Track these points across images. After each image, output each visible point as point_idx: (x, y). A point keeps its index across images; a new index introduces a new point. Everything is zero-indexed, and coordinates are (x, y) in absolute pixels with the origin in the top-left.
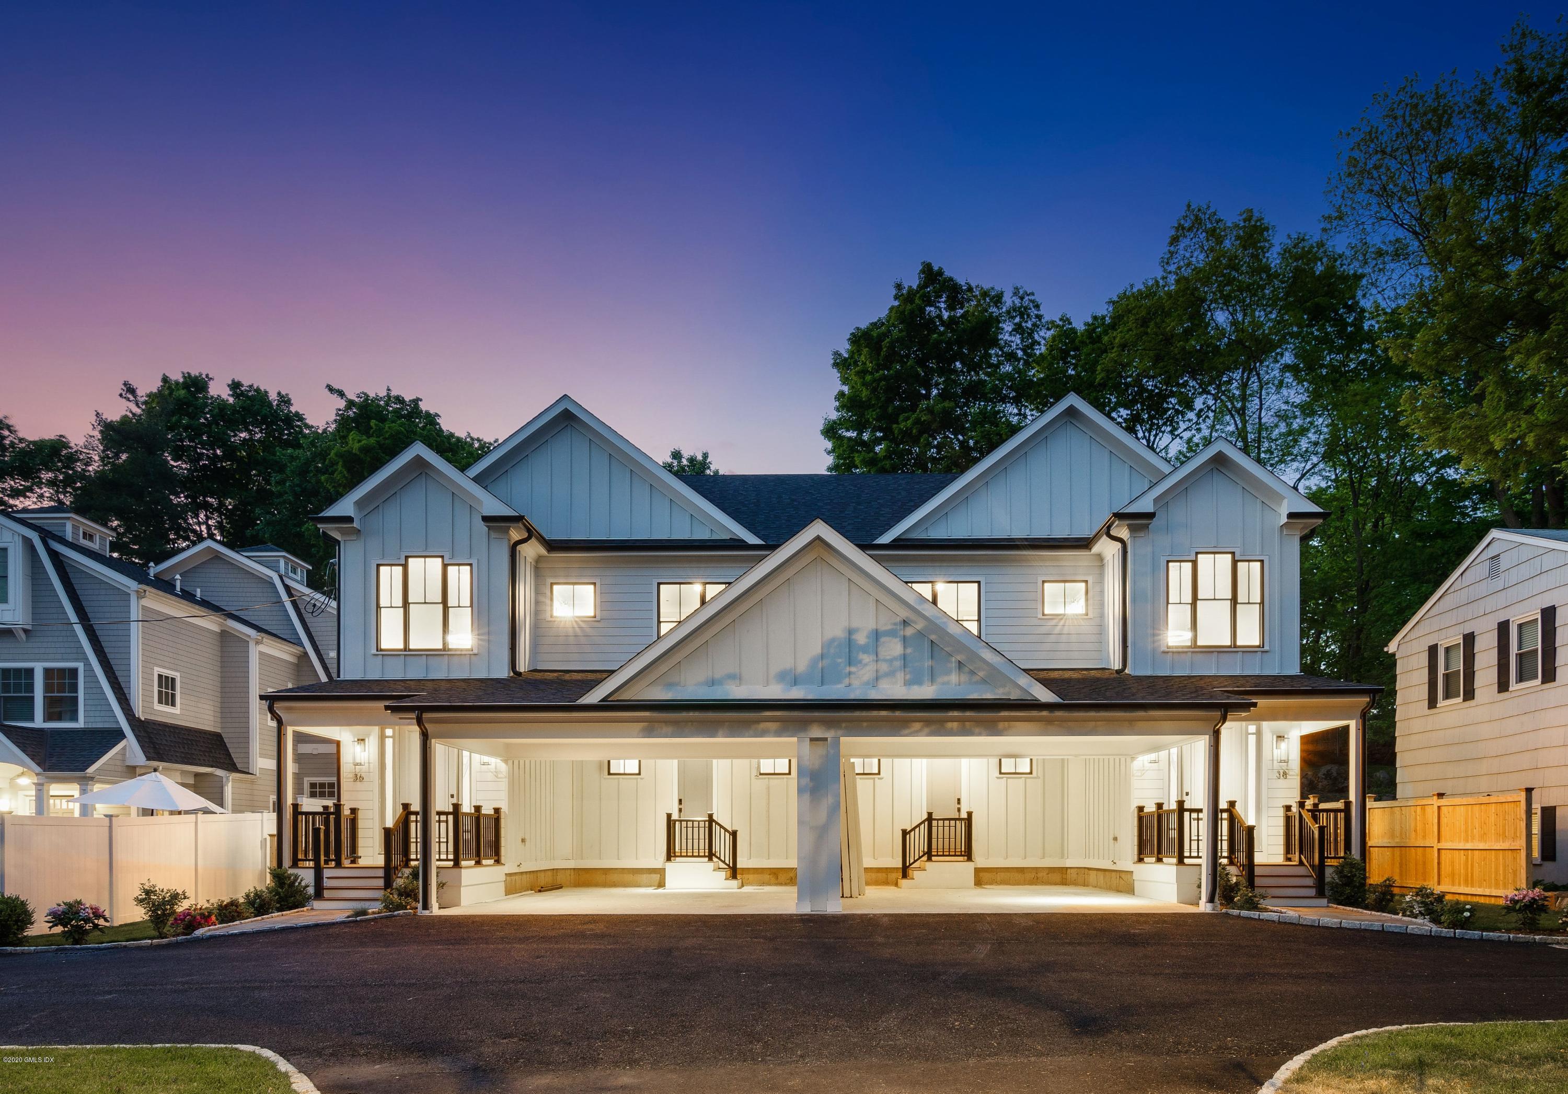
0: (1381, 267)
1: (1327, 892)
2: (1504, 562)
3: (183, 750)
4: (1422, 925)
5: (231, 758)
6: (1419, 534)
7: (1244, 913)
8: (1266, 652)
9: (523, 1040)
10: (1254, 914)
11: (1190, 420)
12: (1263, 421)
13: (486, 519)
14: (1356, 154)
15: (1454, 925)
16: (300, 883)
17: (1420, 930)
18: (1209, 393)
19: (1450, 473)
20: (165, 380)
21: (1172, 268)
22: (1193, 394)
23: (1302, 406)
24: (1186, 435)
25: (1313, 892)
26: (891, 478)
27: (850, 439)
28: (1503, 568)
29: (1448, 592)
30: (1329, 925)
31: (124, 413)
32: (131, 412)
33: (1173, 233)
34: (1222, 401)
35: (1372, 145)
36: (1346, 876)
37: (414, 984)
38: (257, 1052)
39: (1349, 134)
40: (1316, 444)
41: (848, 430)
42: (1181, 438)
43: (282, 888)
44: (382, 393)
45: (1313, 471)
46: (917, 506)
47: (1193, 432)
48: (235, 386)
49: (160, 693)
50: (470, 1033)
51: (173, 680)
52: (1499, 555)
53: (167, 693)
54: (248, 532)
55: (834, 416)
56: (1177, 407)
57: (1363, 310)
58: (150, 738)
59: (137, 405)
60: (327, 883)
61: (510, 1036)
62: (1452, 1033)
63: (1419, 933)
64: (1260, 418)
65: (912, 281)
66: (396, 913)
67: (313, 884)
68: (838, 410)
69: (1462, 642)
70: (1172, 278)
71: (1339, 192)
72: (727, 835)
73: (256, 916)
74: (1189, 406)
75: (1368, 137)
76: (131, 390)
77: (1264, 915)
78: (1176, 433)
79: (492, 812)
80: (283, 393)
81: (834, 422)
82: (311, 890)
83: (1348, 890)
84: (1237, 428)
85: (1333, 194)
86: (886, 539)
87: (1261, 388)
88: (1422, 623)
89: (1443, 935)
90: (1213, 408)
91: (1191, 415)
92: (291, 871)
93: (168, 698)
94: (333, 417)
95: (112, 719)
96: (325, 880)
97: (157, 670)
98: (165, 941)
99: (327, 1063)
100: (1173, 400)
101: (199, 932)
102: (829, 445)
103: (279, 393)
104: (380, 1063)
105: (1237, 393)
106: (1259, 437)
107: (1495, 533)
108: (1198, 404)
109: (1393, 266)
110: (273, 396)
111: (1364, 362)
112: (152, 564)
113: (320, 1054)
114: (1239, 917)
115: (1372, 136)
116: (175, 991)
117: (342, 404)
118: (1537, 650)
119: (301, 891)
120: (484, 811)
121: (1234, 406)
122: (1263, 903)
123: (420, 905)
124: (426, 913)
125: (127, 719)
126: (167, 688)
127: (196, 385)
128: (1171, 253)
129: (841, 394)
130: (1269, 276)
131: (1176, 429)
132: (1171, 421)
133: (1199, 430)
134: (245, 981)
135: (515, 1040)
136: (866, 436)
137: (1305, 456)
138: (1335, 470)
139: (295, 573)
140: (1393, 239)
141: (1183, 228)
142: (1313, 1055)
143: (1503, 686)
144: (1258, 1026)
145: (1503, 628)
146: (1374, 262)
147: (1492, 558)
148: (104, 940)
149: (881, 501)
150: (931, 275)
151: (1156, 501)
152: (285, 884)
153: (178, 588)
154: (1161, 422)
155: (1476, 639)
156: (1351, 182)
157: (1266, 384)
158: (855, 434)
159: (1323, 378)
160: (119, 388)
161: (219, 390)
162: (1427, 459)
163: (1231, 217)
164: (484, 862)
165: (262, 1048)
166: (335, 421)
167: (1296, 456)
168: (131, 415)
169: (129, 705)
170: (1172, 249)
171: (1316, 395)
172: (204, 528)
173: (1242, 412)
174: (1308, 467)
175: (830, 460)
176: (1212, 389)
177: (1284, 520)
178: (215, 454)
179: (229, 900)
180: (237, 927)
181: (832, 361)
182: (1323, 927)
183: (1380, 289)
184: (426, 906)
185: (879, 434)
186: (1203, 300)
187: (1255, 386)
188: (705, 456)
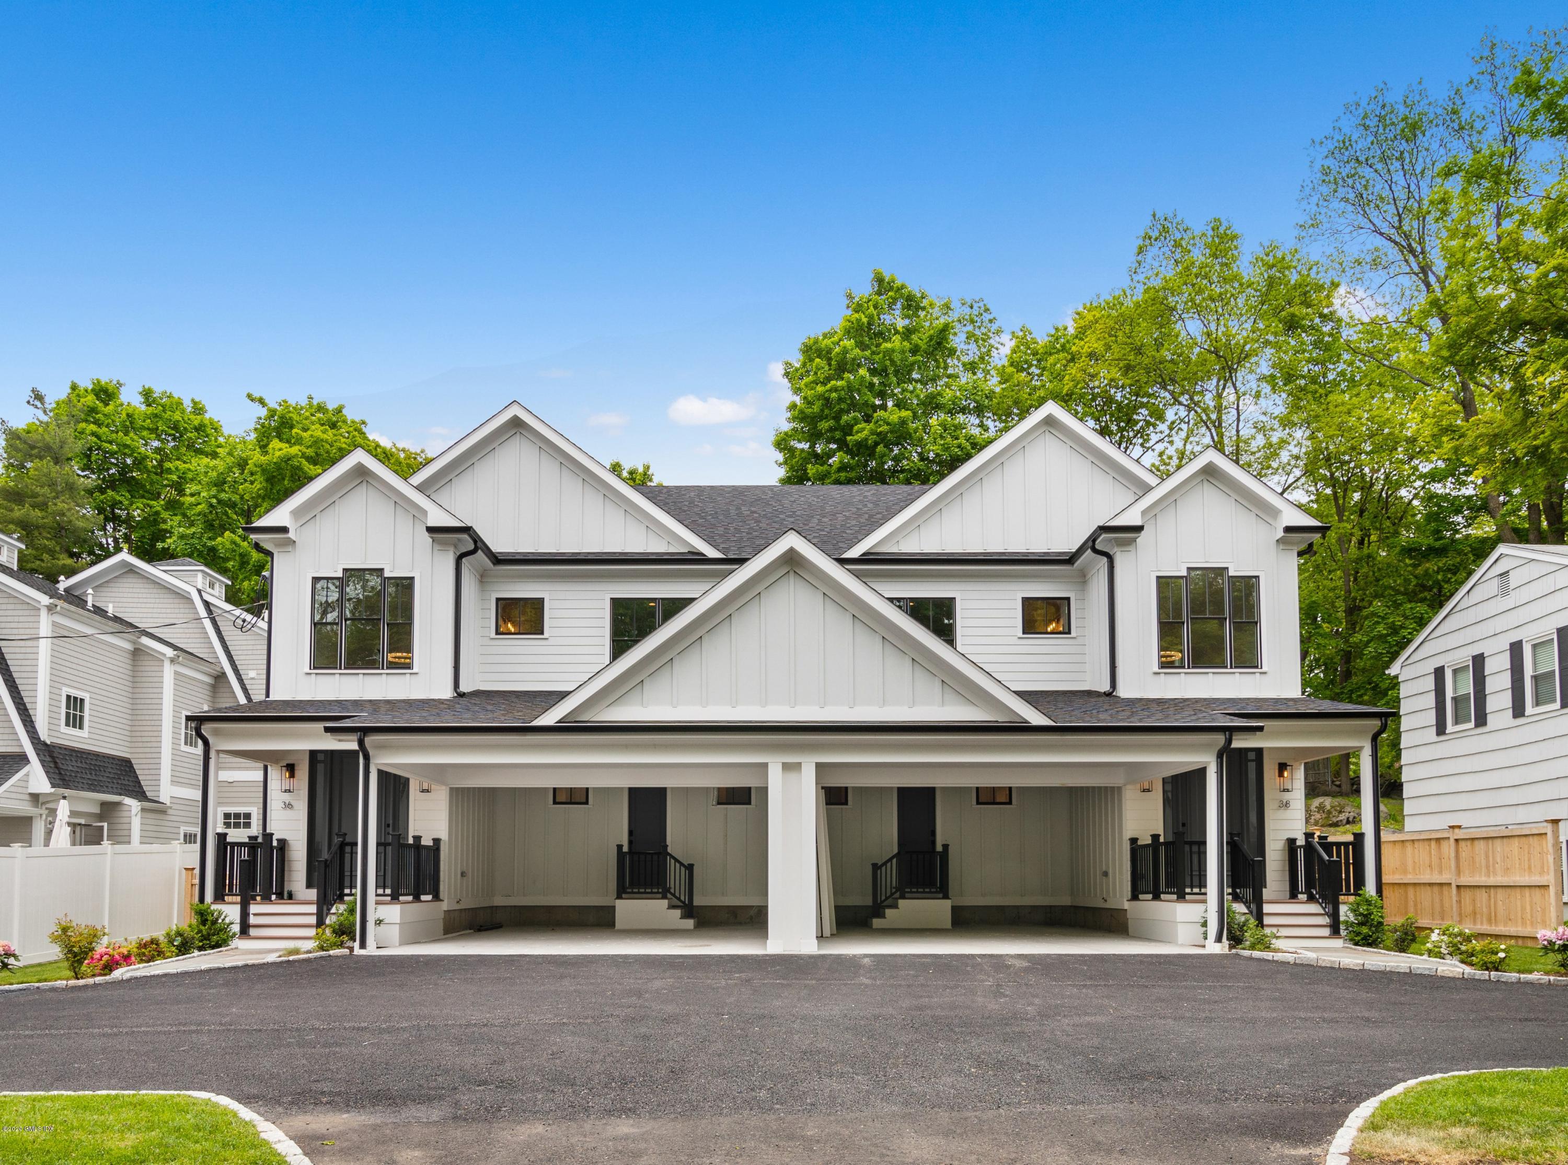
0: (1359, 276)
1: (1343, 933)
2: (1515, 579)
3: (89, 776)
4: (1452, 967)
5: (140, 786)
6: (1410, 551)
7: (1256, 954)
8: (1265, 673)
9: (500, 1087)
10: (1268, 955)
11: (1161, 432)
12: (1241, 433)
13: (430, 530)
14: (1330, 162)
15: (1486, 967)
16: (223, 920)
17: (1452, 972)
18: (1180, 404)
19: (1438, 488)
20: (74, 387)
21: (1141, 277)
22: (1165, 405)
23: (1281, 419)
24: (1159, 447)
25: (1326, 932)
26: (855, 489)
27: (802, 450)
28: (1513, 585)
29: (1454, 611)
30: (1352, 967)
31: (31, 421)
32: (38, 419)
33: (1140, 242)
34: (1196, 412)
35: (1347, 153)
36: (1361, 914)
37: (366, 1028)
38: (213, 1099)
39: (1322, 143)
40: (1297, 458)
41: (800, 441)
42: (1153, 450)
43: (204, 925)
44: (304, 402)
45: (1294, 485)
46: (887, 519)
47: (1166, 444)
48: (147, 395)
49: (68, 714)
50: (440, 1079)
51: (82, 700)
52: (1508, 572)
53: (75, 716)
54: (160, 545)
55: (786, 427)
56: (1148, 418)
57: (1340, 320)
58: (56, 763)
59: (45, 412)
60: (253, 920)
61: (484, 1083)
62: (1527, 1078)
63: (1451, 975)
64: (1238, 431)
65: (864, 290)
66: (331, 952)
67: (238, 921)
68: (789, 420)
69: (1471, 663)
70: (1141, 288)
71: (1314, 200)
72: (683, 869)
73: (177, 955)
74: (1161, 417)
75: (1342, 145)
76: (39, 397)
77: (1279, 956)
78: (1147, 445)
79: (431, 844)
80: (197, 400)
81: (786, 434)
82: (236, 928)
83: (1365, 930)
84: (1214, 441)
85: (1306, 201)
86: (855, 552)
87: (1238, 398)
88: (1426, 644)
89: (1477, 977)
90: (1186, 420)
91: (1163, 427)
92: (214, 907)
93: (75, 721)
94: (252, 426)
95: (15, 743)
96: (251, 916)
97: (66, 691)
98: (81, 982)
99: (289, 1112)
100: (1144, 411)
101: (118, 974)
102: (780, 457)
103: (193, 400)
104: (348, 1112)
105: (1212, 404)
106: (1237, 450)
107: (1502, 549)
108: (1170, 415)
109: (1371, 274)
110: (188, 405)
111: (1342, 374)
112: (62, 578)
113: (279, 1103)
114: (1251, 958)
115: (1345, 145)
116: (104, 1035)
117: (263, 412)
118: (1554, 671)
119: (224, 929)
120: (423, 842)
121: (1209, 418)
122: (1277, 943)
123: (357, 945)
124: (363, 952)
125: (32, 743)
126: (75, 709)
127: (105, 394)
128: (1139, 263)
129: (793, 406)
130: (1241, 285)
131: (1147, 440)
132: (1140, 433)
133: (1171, 443)
134: (180, 1024)
135: (492, 1087)
136: (819, 449)
137: (1286, 469)
138: (1316, 484)
139: (213, 589)
140: (1371, 247)
141: (1150, 238)
142: (1381, 1102)
143: (1518, 710)
144: (1305, 1072)
145: (1516, 649)
146: (1352, 271)
147: (1501, 575)
148: (14, 981)
149: (847, 514)
150: (882, 285)
151: (1144, 513)
152: (207, 920)
153: (90, 604)
154: (1131, 434)
155: (1486, 660)
156: (1325, 189)
157: (1244, 395)
158: (808, 445)
159: (1302, 389)
160: (27, 394)
161: (131, 398)
162: (1413, 474)
163: (1199, 225)
164: (423, 898)
165: (218, 1094)
166: (256, 429)
167: (1277, 469)
168: (38, 423)
169: (34, 727)
170: (1139, 258)
171: (1295, 407)
172: (110, 540)
173: (1218, 425)
174: (1290, 481)
175: (782, 472)
176: (1184, 399)
177: (1281, 534)
178: (125, 463)
179: (149, 939)
180: (160, 967)
181: (783, 372)
182: (1345, 969)
183: (1358, 299)
184: (363, 945)
185: (834, 446)
186: (1173, 309)
187: (1232, 398)
188: (647, 468)
